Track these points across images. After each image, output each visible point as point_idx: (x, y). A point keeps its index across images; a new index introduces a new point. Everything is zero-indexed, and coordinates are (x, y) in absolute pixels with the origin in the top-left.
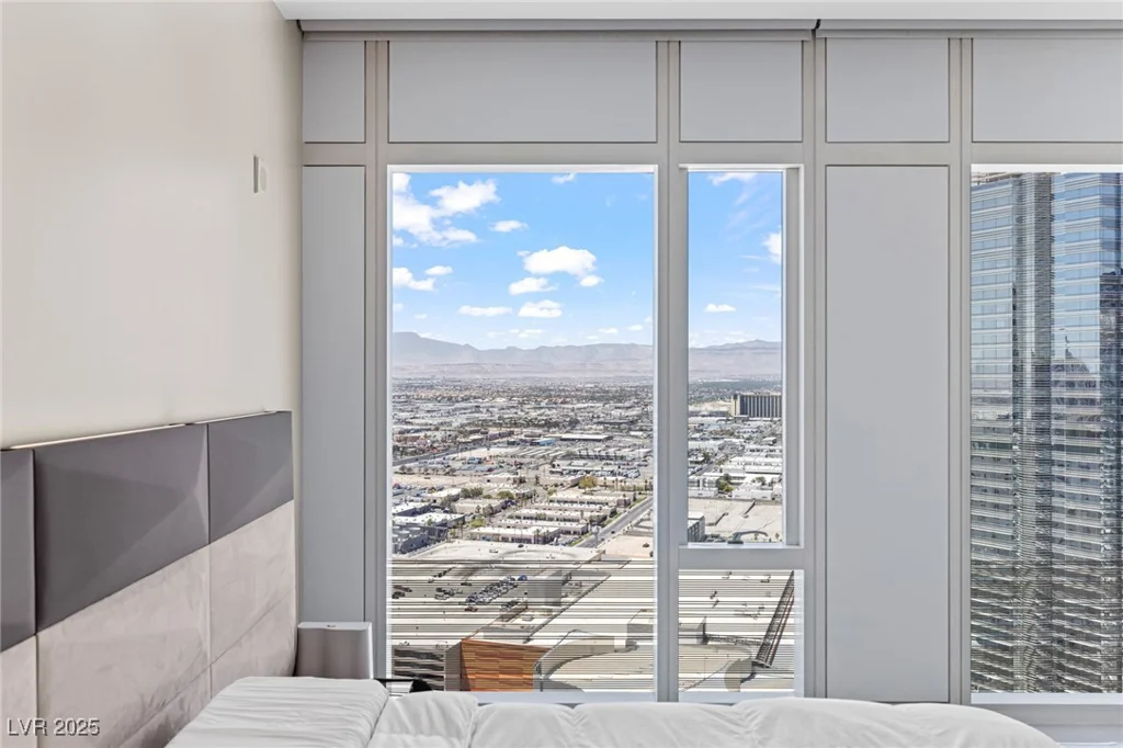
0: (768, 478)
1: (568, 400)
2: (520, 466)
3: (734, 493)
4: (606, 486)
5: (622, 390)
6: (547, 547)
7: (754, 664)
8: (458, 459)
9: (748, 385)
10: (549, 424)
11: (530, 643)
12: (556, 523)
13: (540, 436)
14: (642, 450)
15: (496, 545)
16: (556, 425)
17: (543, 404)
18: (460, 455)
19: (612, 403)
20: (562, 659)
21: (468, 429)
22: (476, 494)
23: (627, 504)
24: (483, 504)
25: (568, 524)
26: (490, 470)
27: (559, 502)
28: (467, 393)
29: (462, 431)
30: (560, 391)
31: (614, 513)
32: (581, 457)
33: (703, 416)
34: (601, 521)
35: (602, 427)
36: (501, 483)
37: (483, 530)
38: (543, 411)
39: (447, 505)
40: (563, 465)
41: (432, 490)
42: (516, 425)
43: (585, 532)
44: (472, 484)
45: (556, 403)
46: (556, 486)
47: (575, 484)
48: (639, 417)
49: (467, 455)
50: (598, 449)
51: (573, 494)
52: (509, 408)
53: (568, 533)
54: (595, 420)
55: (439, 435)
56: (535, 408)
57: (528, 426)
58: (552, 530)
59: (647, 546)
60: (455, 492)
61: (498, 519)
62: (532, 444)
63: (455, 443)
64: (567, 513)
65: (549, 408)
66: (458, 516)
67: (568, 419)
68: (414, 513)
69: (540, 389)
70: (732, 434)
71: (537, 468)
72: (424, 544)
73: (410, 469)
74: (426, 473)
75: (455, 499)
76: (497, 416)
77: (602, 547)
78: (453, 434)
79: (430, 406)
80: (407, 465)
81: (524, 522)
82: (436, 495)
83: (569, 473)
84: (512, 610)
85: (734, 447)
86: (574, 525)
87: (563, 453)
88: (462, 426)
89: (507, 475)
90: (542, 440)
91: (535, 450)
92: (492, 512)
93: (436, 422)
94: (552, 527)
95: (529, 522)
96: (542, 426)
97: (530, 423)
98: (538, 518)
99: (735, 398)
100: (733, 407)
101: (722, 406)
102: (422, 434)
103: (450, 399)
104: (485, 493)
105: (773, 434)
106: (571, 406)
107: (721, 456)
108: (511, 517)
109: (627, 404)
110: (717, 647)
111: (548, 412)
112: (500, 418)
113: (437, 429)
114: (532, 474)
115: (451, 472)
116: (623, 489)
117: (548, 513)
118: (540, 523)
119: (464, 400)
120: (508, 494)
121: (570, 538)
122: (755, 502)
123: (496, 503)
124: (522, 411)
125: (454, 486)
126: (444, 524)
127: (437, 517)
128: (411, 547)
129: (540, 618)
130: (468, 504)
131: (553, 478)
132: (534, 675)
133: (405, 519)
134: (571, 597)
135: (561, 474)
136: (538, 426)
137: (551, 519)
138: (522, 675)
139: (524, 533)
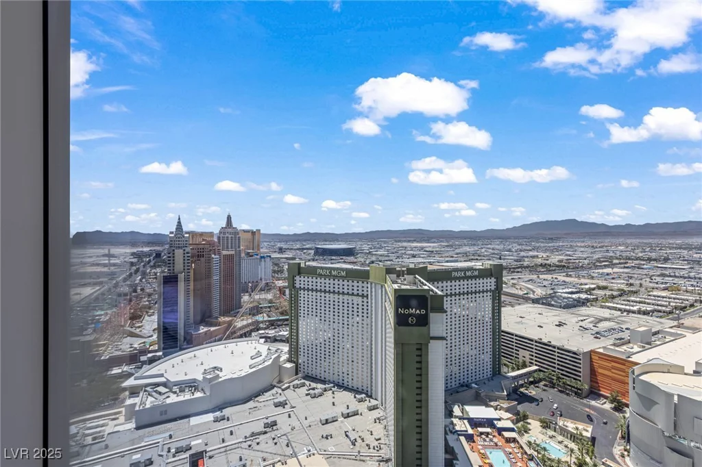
2: (631, 278)
4: (686, 291)
6: (645, 317)
8: (595, 272)
10: (650, 260)
11: (630, 359)
12: (652, 306)
13: (644, 265)
15: (613, 312)
16: (655, 260)
17: (646, 250)
18: (597, 271)
20: (648, 370)
21: (602, 260)
22: (605, 288)
24: (608, 293)
25: (660, 308)
26: (613, 278)
27: (654, 296)
28: (602, 244)
29: (598, 260)
31: (692, 306)
32: (671, 276)
34: (683, 308)
36: (620, 284)
37: (607, 304)
39: (589, 291)
40: (659, 279)
41: (581, 284)
42: (629, 259)
43: (671, 313)
44: (602, 283)
46: (653, 288)
47: (665, 289)
49: (601, 271)
50: (684, 273)
51: (664, 294)
52: (625, 251)
53: (660, 311)
55: (586, 262)
57: (637, 259)
58: (648, 309)
60: (593, 286)
61: (616, 300)
62: (638, 268)
63: (595, 265)
64: (659, 302)
65: (651, 252)
66: (594, 297)
68: (572, 293)
71: (641, 279)
72: (575, 306)
73: (570, 275)
74: (578, 277)
75: (594, 289)
77: (682, 321)
78: (594, 262)
79: (582, 249)
80: (570, 273)
81: (632, 303)
82: (583, 287)
83: (662, 283)
84: (622, 342)
86: (664, 308)
87: (659, 274)
88: (599, 258)
89: (623, 281)
90: (645, 266)
91: (640, 271)
92: (613, 297)
93: (585, 256)
94: (649, 308)
95: (635, 304)
96: (646, 260)
98: (640, 302)
102: (577, 261)
103: (593, 247)
104: (609, 288)
108: (624, 300)
113: (585, 259)
114: (638, 282)
115: (592, 278)
116: (699, 294)
117: (647, 301)
118: (641, 305)
119: (600, 247)
120: (622, 290)
121: (661, 314)
123: (615, 293)
125: (592, 284)
126: (588, 300)
127: (583, 296)
128: (567, 307)
129: (636, 349)
130: (601, 293)
131: (651, 285)
132: (630, 374)
133: (566, 295)
134: (658, 343)
135: (657, 283)
136: (643, 260)
137: (649, 304)
138: (625, 372)
139: (631, 308)
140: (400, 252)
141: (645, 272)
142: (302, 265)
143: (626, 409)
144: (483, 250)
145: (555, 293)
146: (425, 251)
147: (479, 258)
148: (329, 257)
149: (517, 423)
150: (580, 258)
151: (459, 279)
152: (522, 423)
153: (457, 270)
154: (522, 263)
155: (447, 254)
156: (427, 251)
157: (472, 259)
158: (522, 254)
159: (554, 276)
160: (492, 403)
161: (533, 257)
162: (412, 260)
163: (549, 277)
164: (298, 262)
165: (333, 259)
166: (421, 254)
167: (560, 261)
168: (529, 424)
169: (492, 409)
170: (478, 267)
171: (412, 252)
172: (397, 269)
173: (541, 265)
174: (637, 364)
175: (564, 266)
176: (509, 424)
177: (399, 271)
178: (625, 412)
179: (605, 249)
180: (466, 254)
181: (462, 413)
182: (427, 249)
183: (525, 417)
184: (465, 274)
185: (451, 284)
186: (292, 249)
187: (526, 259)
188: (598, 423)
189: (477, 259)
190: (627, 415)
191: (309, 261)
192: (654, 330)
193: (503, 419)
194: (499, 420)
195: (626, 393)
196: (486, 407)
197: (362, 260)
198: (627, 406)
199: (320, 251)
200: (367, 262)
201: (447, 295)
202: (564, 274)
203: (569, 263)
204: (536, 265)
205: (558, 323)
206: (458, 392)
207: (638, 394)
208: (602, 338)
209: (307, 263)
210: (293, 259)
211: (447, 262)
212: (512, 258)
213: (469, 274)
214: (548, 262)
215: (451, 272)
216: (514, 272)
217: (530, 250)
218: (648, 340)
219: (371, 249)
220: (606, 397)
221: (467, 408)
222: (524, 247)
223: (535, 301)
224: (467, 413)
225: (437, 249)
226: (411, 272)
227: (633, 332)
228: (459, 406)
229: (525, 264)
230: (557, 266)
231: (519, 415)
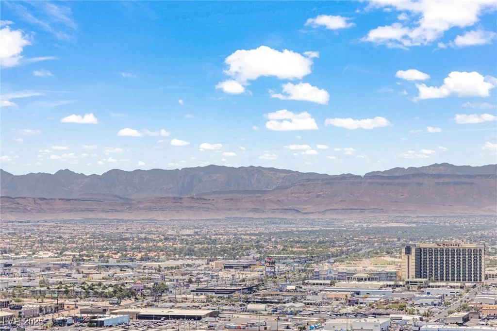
1: (152, 254)
5: (237, 239)
19: (221, 261)
30: (140, 239)
33: (360, 280)
35: (203, 297)
38: (111, 272)
45: (132, 260)
48: (262, 282)
54: (193, 286)
56: (98, 268)
67: (150, 285)
70: (402, 308)
76: (38, 280)
97: (90, 292)
99: (408, 251)
105: (463, 308)
106: (155, 265)
109: (244, 261)
111: (121, 274)
112: (42, 283)
124: (79, 272)
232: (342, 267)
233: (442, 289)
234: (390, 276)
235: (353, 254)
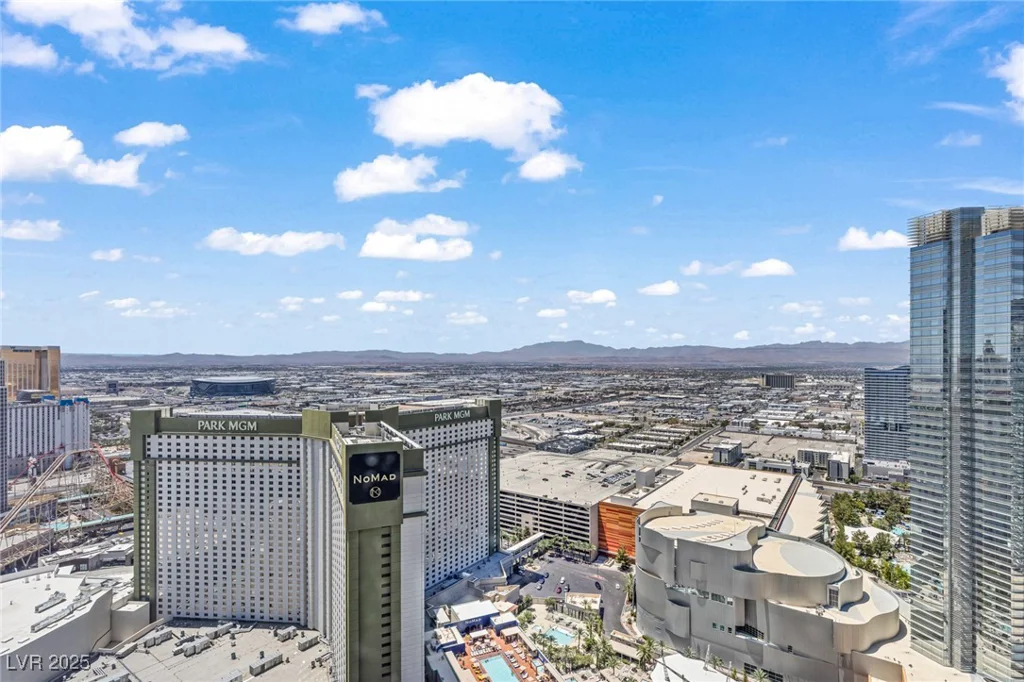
0: (782, 423)
1: (664, 376)
2: (636, 411)
3: (761, 430)
4: (683, 423)
5: (695, 372)
6: (649, 455)
7: (767, 529)
8: (602, 406)
9: (772, 369)
10: (653, 389)
11: (636, 507)
12: (655, 442)
13: (647, 395)
14: (706, 405)
15: (620, 452)
16: (656, 389)
17: (650, 379)
18: (604, 405)
19: (689, 379)
20: (652, 516)
21: (608, 391)
22: (611, 425)
23: (696, 434)
24: (615, 430)
25: (662, 444)
26: (620, 413)
27: (657, 431)
28: (609, 372)
29: (605, 392)
30: (660, 371)
31: (688, 439)
32: (670, 407)
33: (743, 386)
34: (681, 443)
35: (683, 391)
36: (626, 419)
37: (614, 444)
38: (649, 382)
39: (596, 429)
40: (660, 411)
41: (589, 422)
42: (635, 389)
43: (671, 448)
44: (610, 419)
45: (657, 378)
46: (656, 422)
47: (666, 422)
48: (705, 386)
49: (607, 404)
50: (681, 403)
51: (665, 427)
52: (631, 380)
53: (661, 448)
54: (679, 388)
55: (593, 394)
56: (645, 381)
59: (707, 457)
60: (600, 423)
61: (623, 439)
62: (643, 399)
63: (602, 397)
64: (661, 437)
65: (653, 381)
66: (602, 436)
67: (664, 387)
68: (579, 433)
69: (649, 370)
70: (760, 397)
71: (645, 412)
72: (582, 449)
73: (577, 411)
74: (586, 413)
75: (601, 427)
76: (624, 384)
77: (680, 457)
78: (601, 393)
79: (589, 378)
80: (576, 409)
81: (637, 441)
82: (590, 424)
83: (664, 416)
84: (629, 487)
85: (761, 403)
86: (665, 444)
87: (660, 405)
88: (606, 389)
89: (629, 416)
90: (648, 397)
91: (644, 403)
92: (619, 435)
93: (592, 386)
94: (652, 445)
95: (640, 441)
96: (649, 390)
97: (642, 388)
98: (645, 439)
99: (763, 376)
100: (760, 381)
101: (755, 381)
102: (584, 393)
103: (600, 375)
104: (616, 425)
105: (786, 397)
106: (665, 380)
107: (753, 409)
108: (629, 438)
109: (698, 379)
110: (745, 518)
111: (652, 383)
112: (626, 385)
113: (592, 391)
114: (642, 416)
115: (600, 413)
116: (693, 425)
117: (650, 437)
118: (645, 442)
119: (607, 375)
120: (628, 426)
121: (662, 451)
122: (774, 436)
123: (622, 430)
124: (638, 382)
125: (600, 420)
126: (595, 440)
127: (591, 436)
128: (575, 451)
129: (642, 493)
130: (607, 430)
131: (654, 418)
132: (636, 524)
133: (573, 436)
134: (660, 483)
135: (659, 416)
136: (646, 390)
137: (652, 440)
138: (631, 523)
139: (637, 446)
140: (354, 386)
141: (648, 403)
142: (165, 414)
143: (633, 566)
144: (476, 381)
145: (561, 434)
146: (394, 384)
147: (470, 392)
148: (223, 398)
149: (519, 613)
150: (587, 390)
151: (445, 423)
152: (525, 611)
153: (441, 411)
154: (523, 398)
155: (426, 389)
156: (397, 384)
157: (462, 395)
158: (524, 385)
159: (560, 414)
160: (489, 594)
161: (537, 389)
162: (374, 398)
163: (553, 414)
164: (156, 409)
165: (232, 402)
166: (388, 389)
167: (566, 394)
168: (534, 610)
169: (489, 601)
170: (470, 406)
171: (373, 386)
172: (350, 413)
173: (546, 400)
174: (642, 511)
175: (571, 400)
176: (509, 617)
177: (354, 417)
178: (631, 570)
179: (611, 378)
180: (453, 387)
181: (450, 617)
182: (397, 381)
183: (529, 602)
184: (452, 416)
185: (433, 432)
186: (140, 385)
187: (529, 393)
188: (607, 591)
189: (468, 394)
190: (634, 573)
191: (180, 405)
192: (657, 470)
193: (503, 612)
194: (498, 614)
195: (631, 548)
196: (481, 601)
197: (288, 401)
198: (633, 562)
199: (204, 388)
200: (297, 405)
201: (427, 449)
202: (571, 410)
203: (576, 395)
204: (540, 400)
205: (564, 473)
206: (443, 589)
207: (644, 547)
208: (610, 486)
209: (175, 411)
210: (145, 403)
211: (427, 399)
212: (513, 391)
213: (457, 415)
214: (553, 395)
215: (433, 414)
216: (514, 410)
217: (534, 380)
218: (651, 481)
219: (304, 382)
220: (613, 557)
221: (456, 608)
222: (526, 377)
223: (539, 447)
224: (456, 615)
225: (413, 381)
226: (373, 416)
227: (639, 474)
228: (445, 609)
229: (528, 398)
230: (564, 400)
231: (521, 601)
232: (736, 382)
233: (776, 391)
234: (755, 385)
235: (742, 378)
